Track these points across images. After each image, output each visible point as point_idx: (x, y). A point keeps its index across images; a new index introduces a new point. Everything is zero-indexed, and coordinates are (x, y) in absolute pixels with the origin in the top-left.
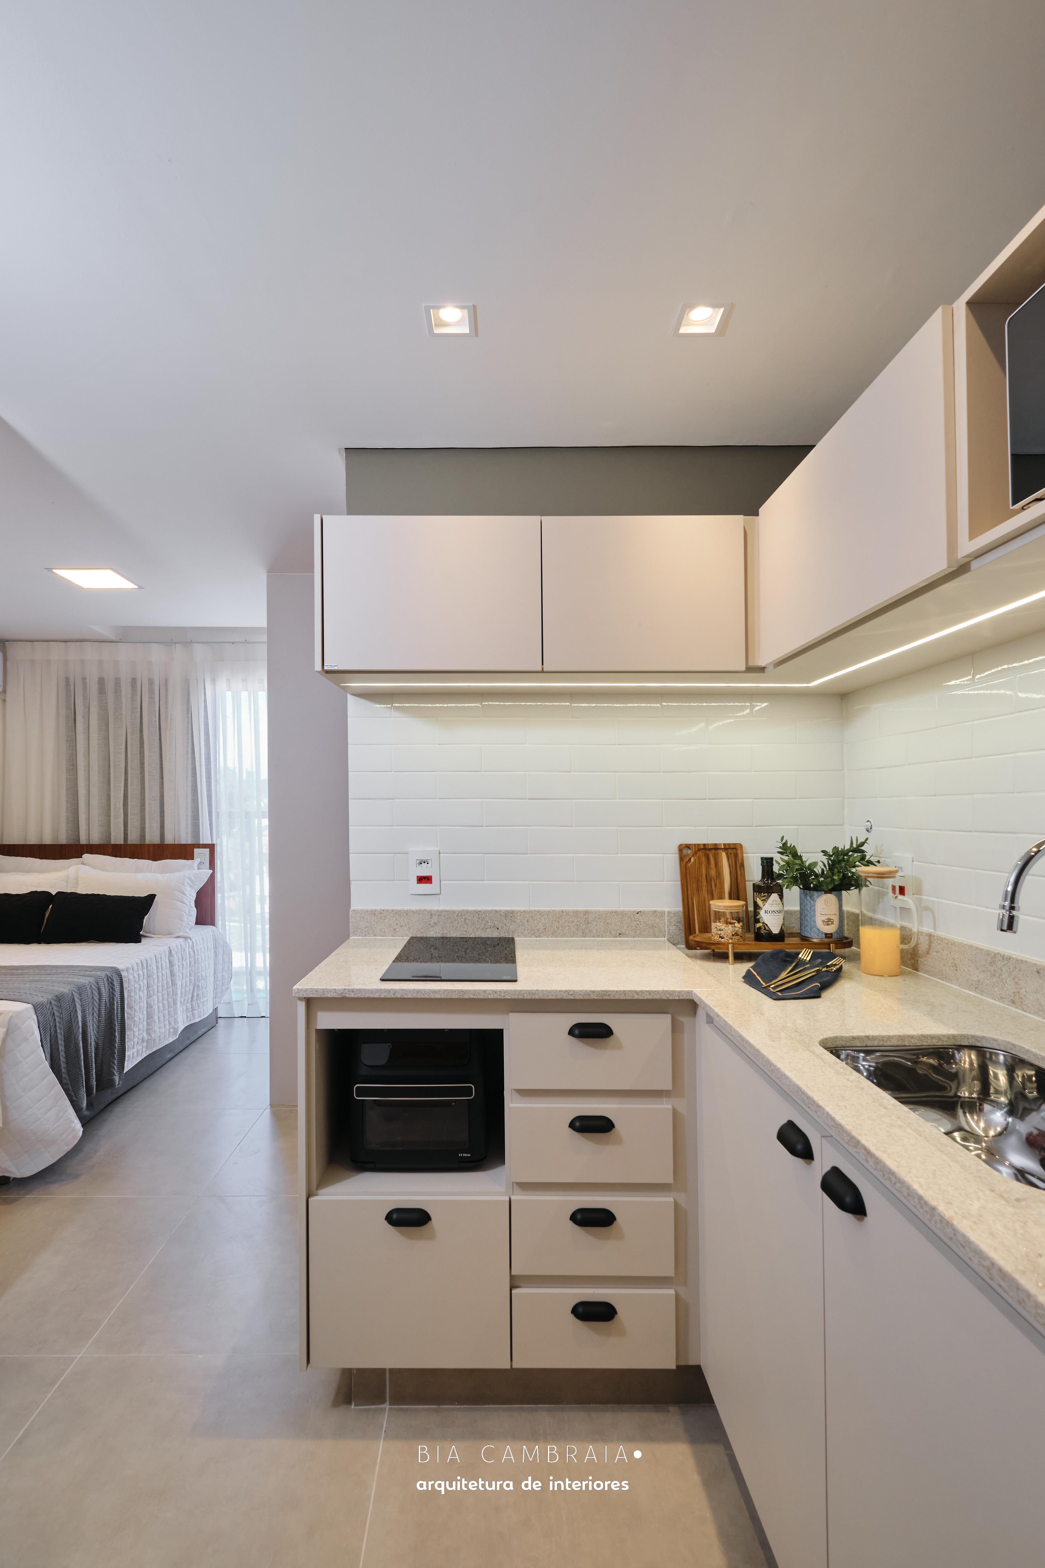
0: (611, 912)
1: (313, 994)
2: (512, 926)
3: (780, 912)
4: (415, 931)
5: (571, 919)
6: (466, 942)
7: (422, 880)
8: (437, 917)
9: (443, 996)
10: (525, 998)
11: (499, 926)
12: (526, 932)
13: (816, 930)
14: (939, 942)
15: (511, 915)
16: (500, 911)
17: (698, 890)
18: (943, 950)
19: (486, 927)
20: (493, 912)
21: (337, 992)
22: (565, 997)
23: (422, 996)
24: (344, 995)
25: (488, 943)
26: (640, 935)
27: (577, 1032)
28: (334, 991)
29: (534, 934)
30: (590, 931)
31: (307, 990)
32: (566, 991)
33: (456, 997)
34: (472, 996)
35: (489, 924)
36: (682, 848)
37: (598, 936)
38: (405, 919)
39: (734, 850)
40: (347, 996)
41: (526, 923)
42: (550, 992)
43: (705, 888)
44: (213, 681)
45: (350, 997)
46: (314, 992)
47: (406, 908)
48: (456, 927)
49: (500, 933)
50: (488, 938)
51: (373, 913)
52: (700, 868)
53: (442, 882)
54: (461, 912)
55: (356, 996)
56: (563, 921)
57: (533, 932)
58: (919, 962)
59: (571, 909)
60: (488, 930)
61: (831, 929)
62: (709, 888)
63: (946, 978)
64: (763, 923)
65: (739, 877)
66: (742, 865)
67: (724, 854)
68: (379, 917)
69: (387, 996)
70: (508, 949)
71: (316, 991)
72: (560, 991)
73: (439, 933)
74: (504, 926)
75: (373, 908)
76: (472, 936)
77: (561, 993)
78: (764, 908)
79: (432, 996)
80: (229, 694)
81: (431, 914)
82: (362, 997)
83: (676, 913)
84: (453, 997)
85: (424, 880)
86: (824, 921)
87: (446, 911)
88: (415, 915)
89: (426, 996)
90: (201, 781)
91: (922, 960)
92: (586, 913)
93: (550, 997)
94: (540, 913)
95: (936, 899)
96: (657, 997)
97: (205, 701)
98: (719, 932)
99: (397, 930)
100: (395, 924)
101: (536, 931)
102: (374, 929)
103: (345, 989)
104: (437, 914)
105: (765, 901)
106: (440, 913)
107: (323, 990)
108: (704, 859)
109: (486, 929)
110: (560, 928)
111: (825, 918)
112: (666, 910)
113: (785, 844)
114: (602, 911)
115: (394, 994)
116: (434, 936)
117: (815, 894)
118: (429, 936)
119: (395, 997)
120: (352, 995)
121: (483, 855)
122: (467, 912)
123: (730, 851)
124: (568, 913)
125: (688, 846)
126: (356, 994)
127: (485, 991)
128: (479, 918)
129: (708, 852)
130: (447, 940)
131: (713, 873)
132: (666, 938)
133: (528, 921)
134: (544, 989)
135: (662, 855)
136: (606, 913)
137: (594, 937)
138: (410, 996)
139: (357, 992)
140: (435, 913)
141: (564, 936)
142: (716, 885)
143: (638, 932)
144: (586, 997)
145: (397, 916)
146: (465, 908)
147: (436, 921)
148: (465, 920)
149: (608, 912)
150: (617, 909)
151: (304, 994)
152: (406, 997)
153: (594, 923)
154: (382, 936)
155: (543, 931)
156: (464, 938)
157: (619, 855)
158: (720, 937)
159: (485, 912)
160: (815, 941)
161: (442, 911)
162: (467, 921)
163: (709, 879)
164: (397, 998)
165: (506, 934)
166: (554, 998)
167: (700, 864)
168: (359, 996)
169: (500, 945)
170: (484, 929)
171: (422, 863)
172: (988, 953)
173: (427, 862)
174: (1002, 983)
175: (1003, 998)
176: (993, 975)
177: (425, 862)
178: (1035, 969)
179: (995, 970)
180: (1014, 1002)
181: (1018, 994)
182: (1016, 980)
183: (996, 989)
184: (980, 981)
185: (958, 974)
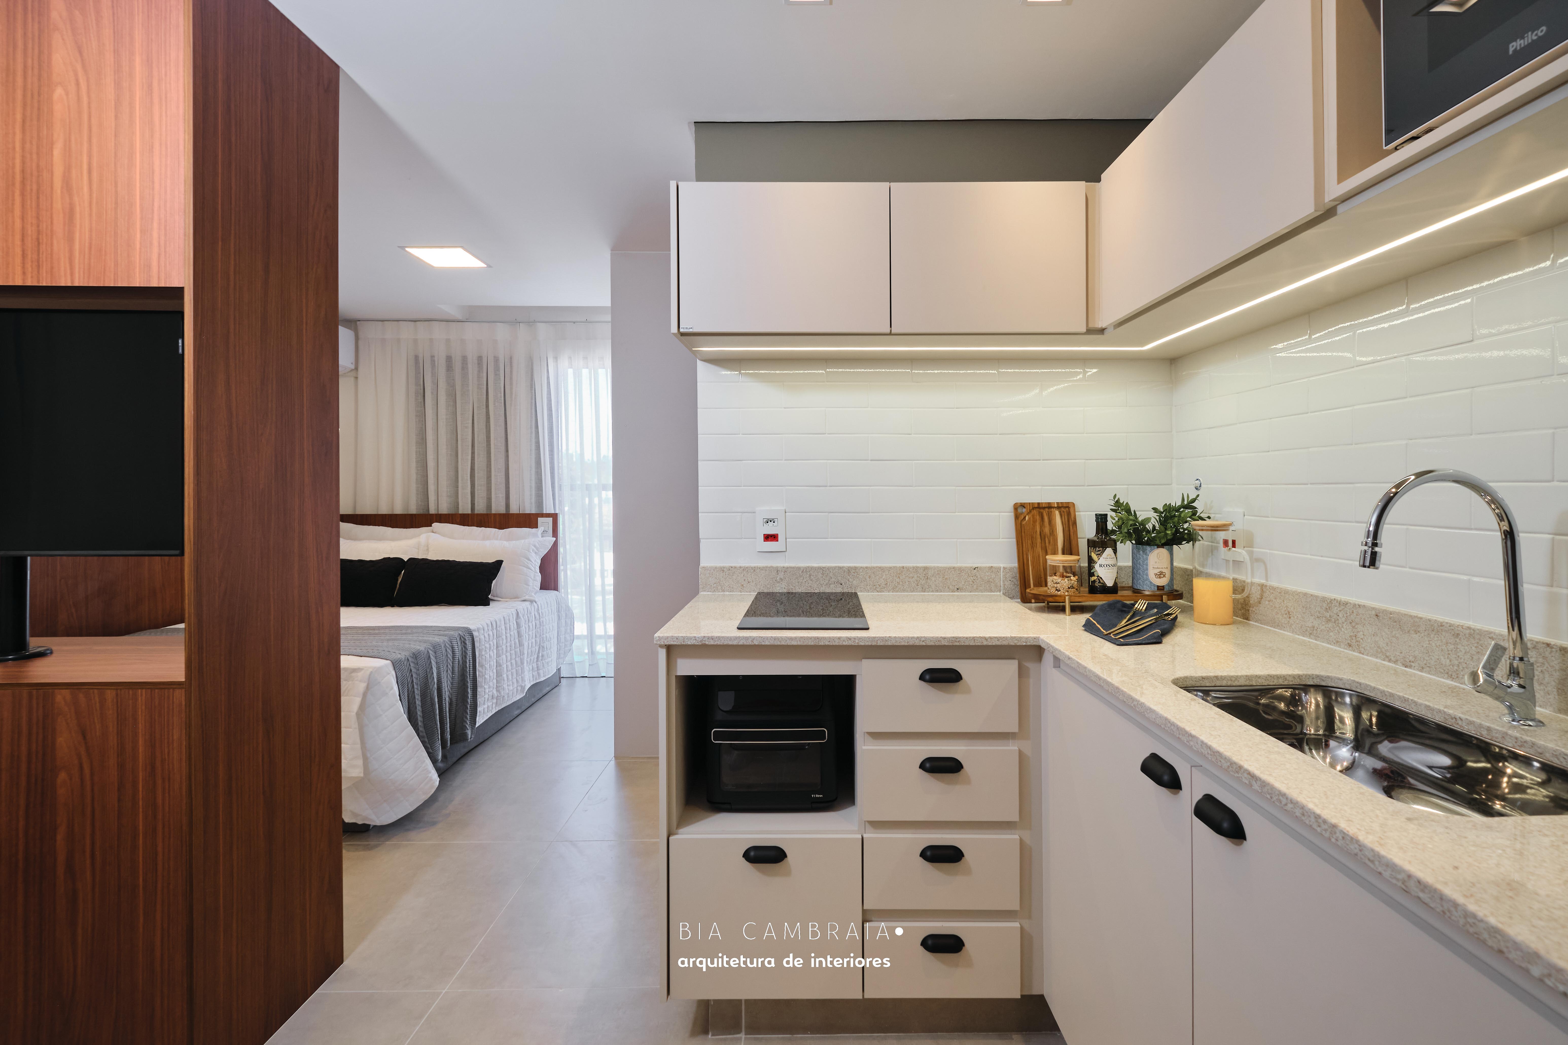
0: (949, 568)
1: (674, 641)
2: (855, 582)
3: (1114, 565)
4: (762, 587)
5: (911, 575)
6: (810, 597)
7: (768, 538)
8: (783, 573)
9: (799, 643)
10: (878, 644)
11: (842, 582)
12: (868, 587)
13: (1149, 583)
14: (1272, 591)
15: (854, 571)
16: (843, 567)
17: (1032, 547)
18: (1276, 598)
19: (830, 582)
20: (837, 568)
21: (697, 639)
22: (917, 643)
23: (779, 643)
24: (704, 642)
25: (832, 598)
26: (977, 590)
27: (927, 677)
28: (694, 639)
29: (875, 589)
30: (929, 586)
31: (668, 637)
32: (918, 638)
33: (812, 644)
34: (827, 643)
35: (833, 579)
36: (1018, 508)
37: (937, 591)
38: (752, 575)
39: (1067, 509)
40: (707, 643)
41: (868, 579)
42: (902, 638)
43: (1039, 545)
44: (556, 358)
45: (709, 644)
46: (675, 639)
47: (753, 565)
48: (802, 583)
49: (843, 588)
50: (832, 593)
51: (721, 570)
52: (1034, 526)
53: (787, 540)
54: (806, 568)
55: (716, 643)
56: (904, 577)
57: (875, 587)
58: (1250, 611)
59: (911, 565)
60: (832, 586)
61: (1163, 582)
62: (1043, 544)
63: (1278, 626)
64: (1098, 576)
65: (1072, 534)
66: (1075, 523)
67: (1057, 513)
68: (727, 573)
69: (745, 643)
70: (851, 604)
71: (677, 639)
72: (912, 638)
73: (785, 588)
74: (848, 582)
75: (722, 565)
76: (816, 591)
78: (1099, 562)
79: (789, 643)
80: (570, 371)
81: (777, 570)
82: (722, 644)
83: (1011, 569)
84: (809, 644)
85: (771, 538)
86: (1156, 575)
87: (791, 568)
88: (762, 571)
89: (783, 643)
90: (544, 454)
91: (1254, 610)
92: (926, 568)
93: (903, 644)
94: (882, 569)
95: (1268, 551)
96: (1005, 643)
97: (548, 378)
98: (1055, 585)
99: (744, 585)
100: (743, 580)
101: (878, 586)
102: (722, 584)
103: (704, 637)
104: (783, 571)
105: (1099, 555)
106: (786, 570)
107: (684, 638)
108: (1038, 518)
109: (830, 584)
110: (901, 583)
111: (1157, 571)
112: (1002, 566)
113: (1118, 502)
114: (941, 567)
115: (752, 641)
116: (780, 591)
117: (1148, 548)
118: (776, 591)
119: (753, 644)
120: (712, 643)
121: (827, 515)
122: (812, 568)
123: (1063, 509)
124: (908, 569)
125: (1023, 505)
126: (715, 641)
127: (839, 638)
128: (823, 574)
129: (1042, 510)
130: (792, 596)
131: (1047, 530)
132: (1001, 593)
133: (870, 577)
134: (897, 636)
135: (998, 514)
136: (945, 569)
137: (932, 591)
138: (767, 643)
139: (716, 640)
140: (781, 570)
141: (904, 591)
142: (1049, 542)
143: (975, 586)
144: (937, 644)
145: (744, 572)
146: (808, 565)
147: (782, 577)
148: (810, 575)
149: (946, 568)
150: (956, 565)
151: (665, 641)
152: (763, 644)
153: (933, 579)
154: (731, 592)
155: (884, 586)
156: (809, 593)
157: (957, 514)
158: (1056, 590)
159: (829, 568)
160: (1147, 593)
161: (787, 568)
162: (812, 577)
163: (1043, 537)
164: (755, 645)
165: (849, 590)
166: (906, 644)
167: (1035, 522)
168: (719, 643)
169: (843, 599)
170: (828, 585)
171: (769, 522)
172: (1324, 599)
173: (772, 521)
174: (1338, 628)
175: (1338, 642)
176: (1328, 621)
177: (771, 521)
178: (1374, 613)
179: (1330, 616)
180: (1350, 646)
181: (1354, 638)
182: (1353, 624)
183: (1331, 634)
184: (1314, 627)
185: (1291, 621)
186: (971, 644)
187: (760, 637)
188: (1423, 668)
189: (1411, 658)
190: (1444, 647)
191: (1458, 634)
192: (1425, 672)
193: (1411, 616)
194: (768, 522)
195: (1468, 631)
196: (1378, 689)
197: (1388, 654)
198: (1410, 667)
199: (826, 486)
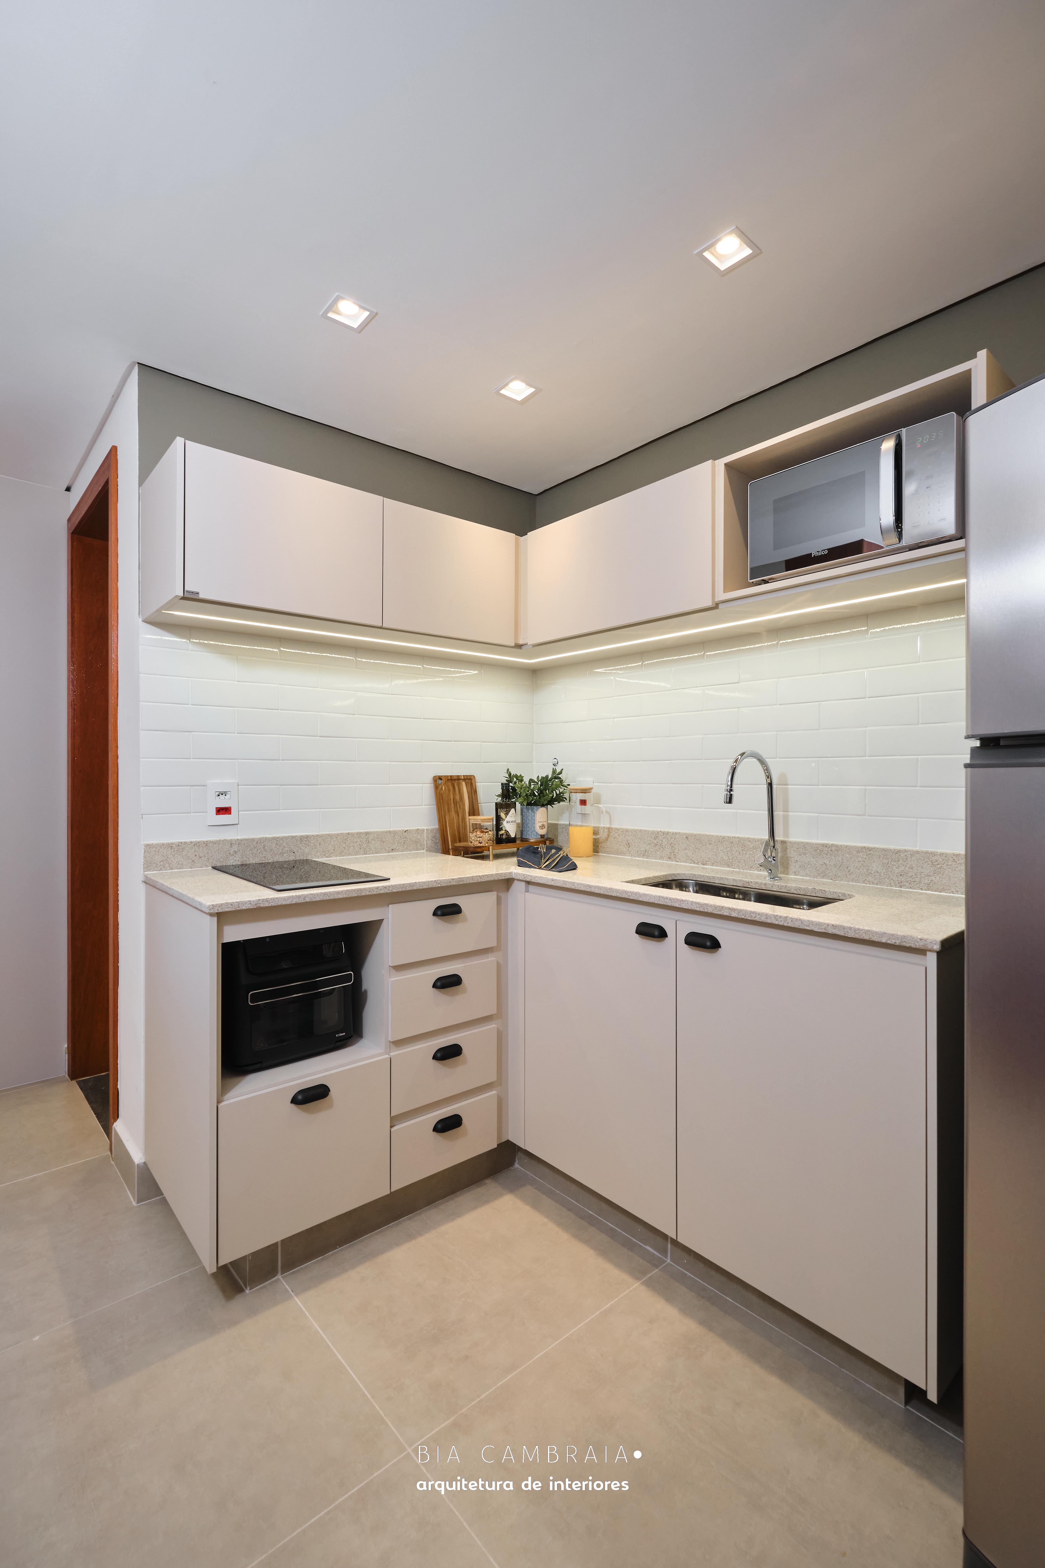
0: (386, 832)
1: (228, 908)
2: (306, 849)
3: (515, 822)
4: (215, 861)
5: (355, 840)
6: (264, 867)
7: (219, 811)
8: (236, 846)
9: (345, 896)
10: (407, 890)
11: (295, 850)
12: (318, 853)
13: (535, 834)
14: (616, 831)
15: (306, 840)
16: (296, 836)
17: (449, 811)
18: (619, 836)
19: (283, 852)
20: (290, 837)
21: (252, 903)
22: (435, 885)
23: (328, 898)
24: (259, 905)
25: (285, 866)
26: (406, 850)
27: (439, 913)
28: (249, 903)
29: (325, 855)
30: (370, 849)
31: (222, 905)
32: (435, 881)
33: (356, 895)
34: (368, 893)
35: (286, 849)
36: (437, 780)
37: (376, 853)
38: (204, 849)
39: (470, 780)
40: (262, 905)
41: (318, 846)
42: (424, 883)
43: (453, 809)
45: (264, 906)
46: (229, 906)
47: (205, 839)
48: (256, 854)
49: (295, 856)
50: (285, 862)
51: (170, 846)
52: (449, 794)
53: (240, 812)
54: (260, 839)
55: (270, 905)
56: (349, 842)
57: (324, 853)
58: (600, 847)
59: (355, 831)
60: (285, 855)
61: (543, 832)
62: (456, 808)
63: (621, 853)
64: (505, 830)
65: (474, 800)
66: (476, 792)
67: (464, 783)
68: (176, 849)
69: (298, 902)
70: (302, 870)
71: (232, 905)
72: (431, 881)
73: (238, 861)
74: (300, 850)
75: (170, 841)
76: (270, 861)
77: (432, 883)
78: (506, 820)
79: (337, 897)
81: (231, 843)
82: (276, 905)
83: (432, 830)
84: (353, 895)
85: (223, 811)
86: (540, 827)
87: (245, 840)
88: (215, 845)
89: (332, 898)
91: (602, 845)
92: (367, 833)
93: (425, 887)
94: (330, 836)
95: (612, 805)
96: (492, 879)
98: (478, 839)
99: (195, 861)
100: (194, 856)
101: (327, 852)
102: (170, 862)
103: (259, 900)
104: (237, 843)
105: (507, 814)
106: (240, 842)
107: (238, 903)
108: (451, 788)
109: (284, 853)
110: (347, 848)
111: (540, 824)
112: (425, 828)
114: (380, 832)
115: (304, 899)
116: (234, 864)
117: (535, 808)
118: (229, 864)
119: (305, 901)
120: (267, 905)
121: (279, 786)
122: (266, 839)
123: (467, 780)
124: (352, 834)
125: (440, 778)
126: (270, 903)
128: (277, 844)
129: (453, 782)
130: (246, 867)
131: (458, 797)
132: (425, 850)
133: (320, 844)
134: (420, 881)
135: (421, 785)
136: (382, 833)
137: (373, 853)
138: (318, 899)
139: (271, 901)
140: (234, 842)
141: (349, 855)
142: (460, 807)
143: (406, 846)
144: (449, 884)
145: (196, 847)
146: (262, 836)
147: (236, 850)
148: (264, 846)
149: (383, 832)
150: (389, 830)
151: (219, 909)
152: (314, 900)
153: (373, 842)
154: (180, 869)
155: (332, 851)
156: (263, 863)
157: (390, 785)
158: (479, 842)
159: (282, 838)
161: (242, 840)
162: (266, 848)
163: (455, 803)
164: (307, 902)
165: (301, 857)
166: (427, 887)
167: (449, 791)
168: (273, 904)
169: (296, 867)
170: (282, 854)
171: (221, 795)
172: (653, 832)
173: (224, 795)
174: (662, 849)
175: (662, 857)
176: (656, 845)
177: (222, 794)
178: (685, 836)
179: (657, 842)
180: (670, 858)
181: (672, 853)
182: (672, 845)
183: (658, 853)
184: (646, 851)
185: (630, 849)
186: (471, 882)
187: (311, 894)
188: (713, 864)
189: (707, 859)
190: (725, 850)
191: (733, 842)
192: (715, 866)
193: (707, 835)
194: (219, 795)
195: (738, 840)
196: (706, 876)
197: (693, 859)
198: (706, 864)
199: (279, 760)
